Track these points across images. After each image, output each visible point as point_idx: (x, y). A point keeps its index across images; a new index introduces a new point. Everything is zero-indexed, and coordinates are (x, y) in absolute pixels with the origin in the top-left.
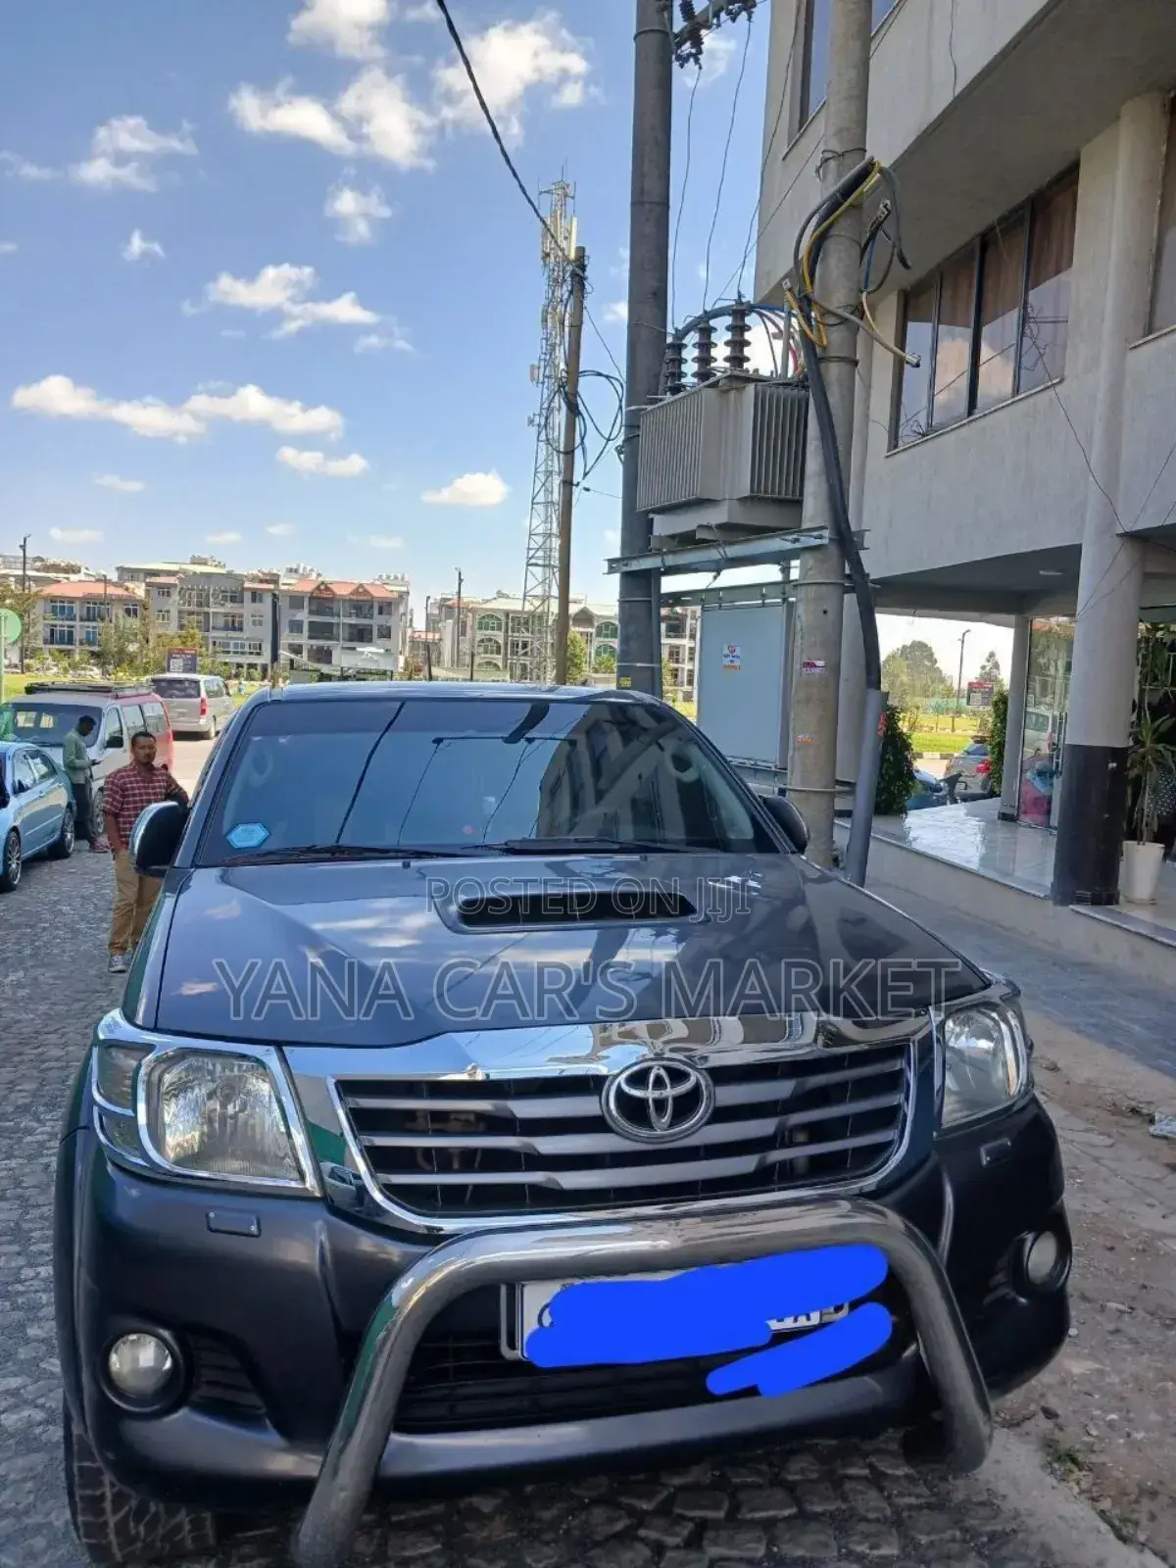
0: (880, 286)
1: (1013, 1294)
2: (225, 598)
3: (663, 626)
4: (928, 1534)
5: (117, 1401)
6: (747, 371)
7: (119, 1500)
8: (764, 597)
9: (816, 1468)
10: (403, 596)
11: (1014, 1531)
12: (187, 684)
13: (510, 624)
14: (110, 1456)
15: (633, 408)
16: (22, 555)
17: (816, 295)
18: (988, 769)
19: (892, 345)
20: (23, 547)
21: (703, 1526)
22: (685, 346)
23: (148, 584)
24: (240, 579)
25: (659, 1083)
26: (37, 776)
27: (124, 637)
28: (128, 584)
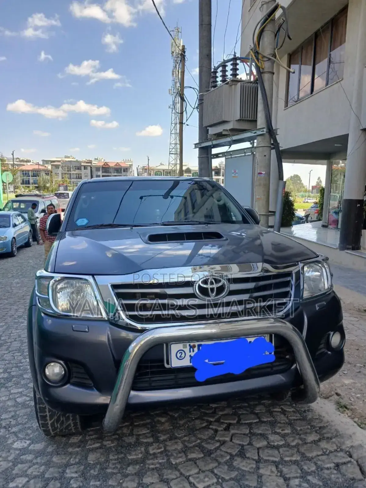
0: (281, 47)
1: (326, 351)
2: (76, 169)
3: (213, 173)
4: (300, 427)
5: (48, 382)
6: (238, 78)
7: (51, 417)
8: (245, 153)
9: (265, 409)
10: (131, 166)
11: (327, 426)
12: (65, 194)
13: (165, 173)
14: (47, 399)
15: (201, 94)
16: (12, 157)
17: (260, 51)
18: (318, 212)
19: (286, 66)
20: (13, 154)
21: (229, 425)
22: (218, 72)
23: (52, 165)
24: (79, 162)
25: (212, 283)
26: (20, 222)
27: (45, 182)
28: (46, 165)
